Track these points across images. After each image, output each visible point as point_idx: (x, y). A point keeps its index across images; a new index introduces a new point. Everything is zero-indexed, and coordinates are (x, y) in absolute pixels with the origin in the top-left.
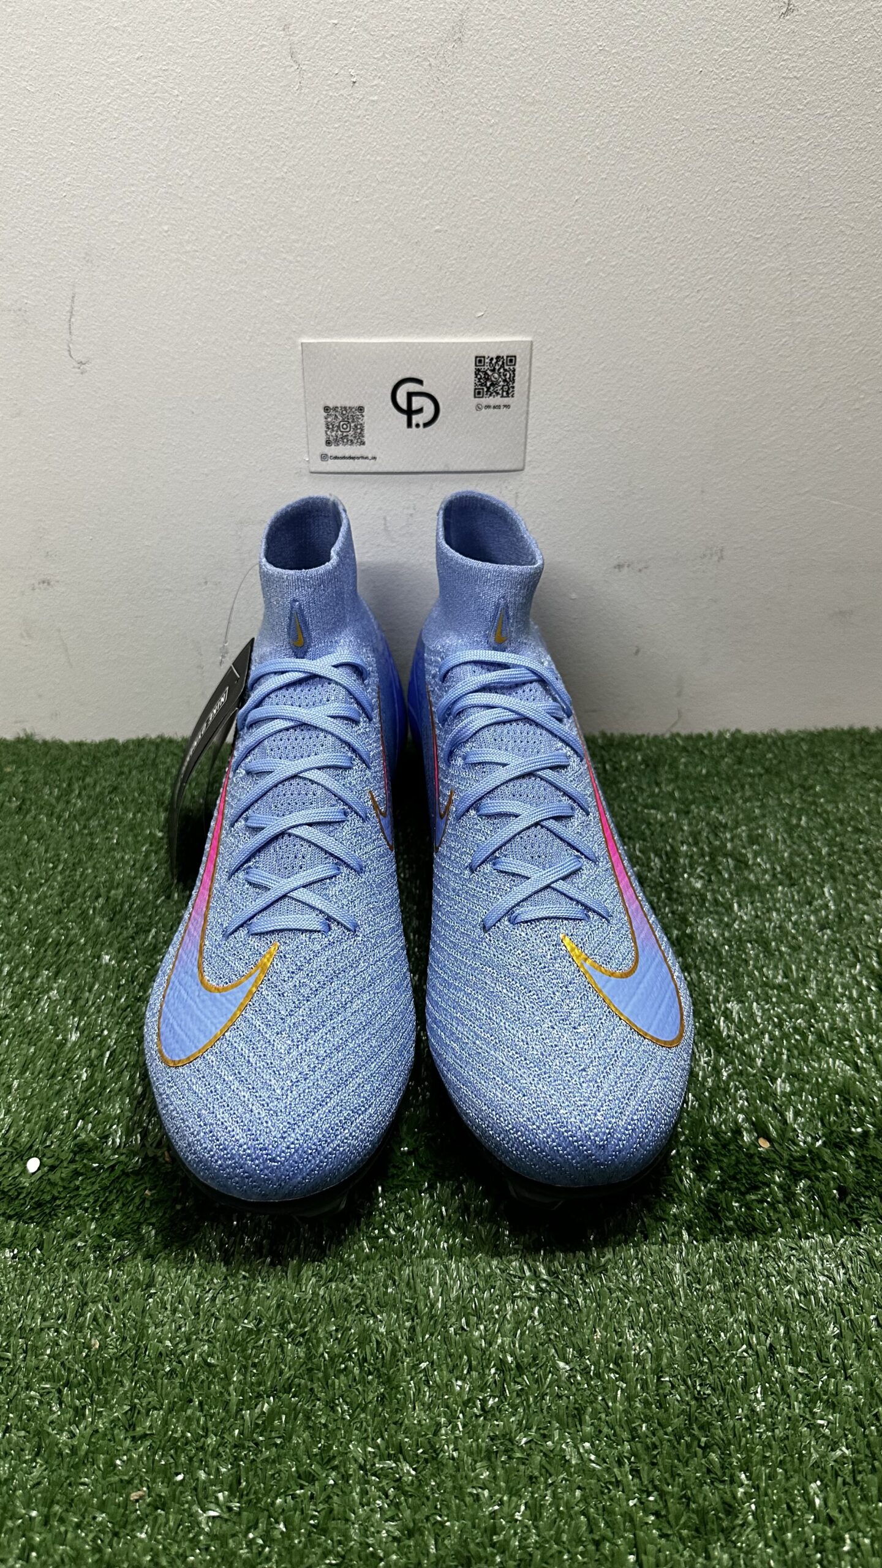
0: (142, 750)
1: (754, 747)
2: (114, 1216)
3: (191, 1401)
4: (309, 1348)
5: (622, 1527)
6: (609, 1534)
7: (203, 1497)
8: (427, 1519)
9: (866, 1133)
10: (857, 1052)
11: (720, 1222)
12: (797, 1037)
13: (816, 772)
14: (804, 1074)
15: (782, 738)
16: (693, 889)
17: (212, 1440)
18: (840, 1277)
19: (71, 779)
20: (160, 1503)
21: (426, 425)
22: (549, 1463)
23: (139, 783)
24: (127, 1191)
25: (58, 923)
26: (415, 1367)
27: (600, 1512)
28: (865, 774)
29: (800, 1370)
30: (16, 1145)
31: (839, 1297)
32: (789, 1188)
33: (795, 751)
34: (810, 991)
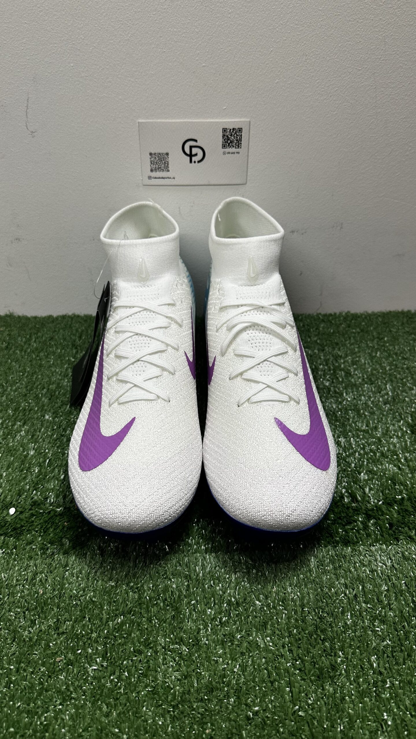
0: (65, 320)
1: (356, 320)
2: (50, 534)
3: (85, 617)
4: (140, 594)
5: (284, 675)
6: (277, 678)
7: (90, 660)
8: (193, 671)
9: (403, 498)
10: (400, 461)
11: (333, 538)
13: (385, 331)
14: (374, 471)
15: (369, 315)
16: (325, 386)
17: (94, 635)
18: (389, 564)
19: (31, 334)
20: (70, 663)
21: (199, 162)
22: (251, 646)
24: (56, 523)
25: (25, 400)
27: (274, 668)
28: (408, 332)
29: (369, 606)
30: (4, 502)
31: (388, 573)
32: (366, 523)
33: (376, 321)
34: (379, 434)
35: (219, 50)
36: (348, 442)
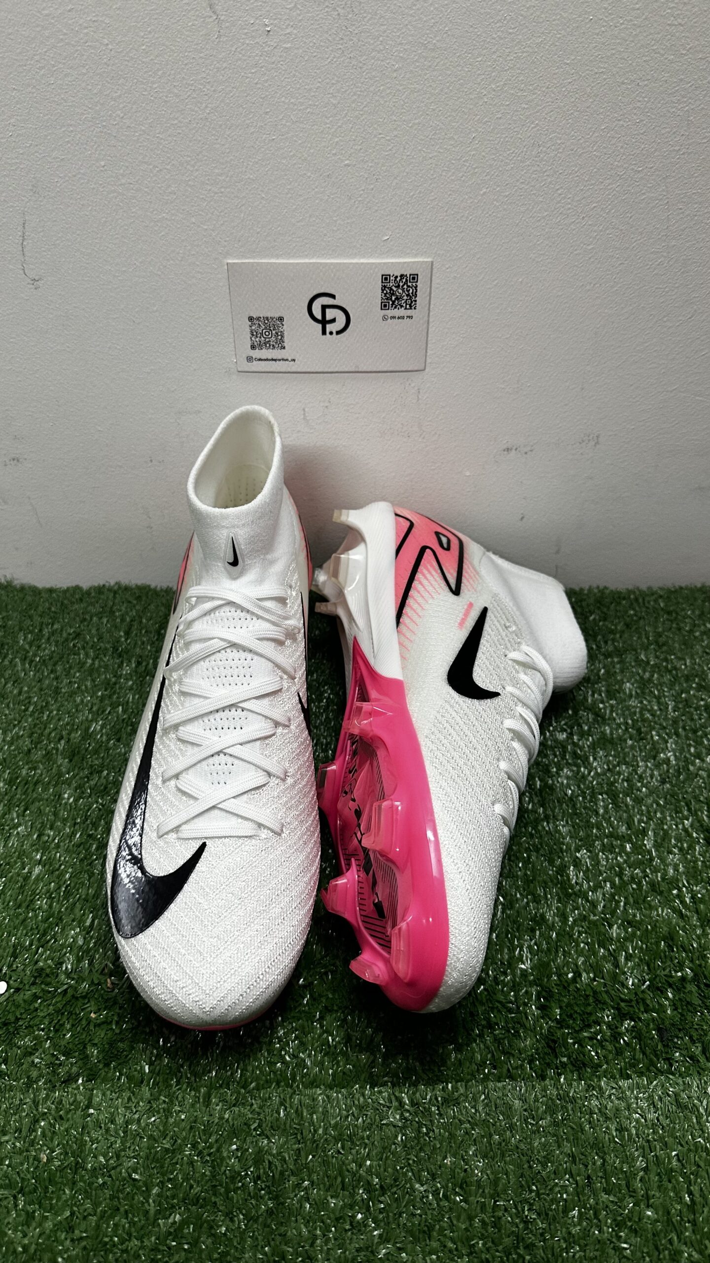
1: (618, 603)
2: (65, 1035)
3: (118, 1209)
9: (683, 979)
10: (683, 902)
14: (636, 921)
17: (134, 1244)
18: (651, 1115)
19: (42, 625)
21: (338, 333)
24: (76, 1014)
26: (298, 1186)
29: (611, 1198)
31: (648, 1134)
32: (617, 1028)
33: (654, 608)
34: (648, 844)
36: (593, 860)
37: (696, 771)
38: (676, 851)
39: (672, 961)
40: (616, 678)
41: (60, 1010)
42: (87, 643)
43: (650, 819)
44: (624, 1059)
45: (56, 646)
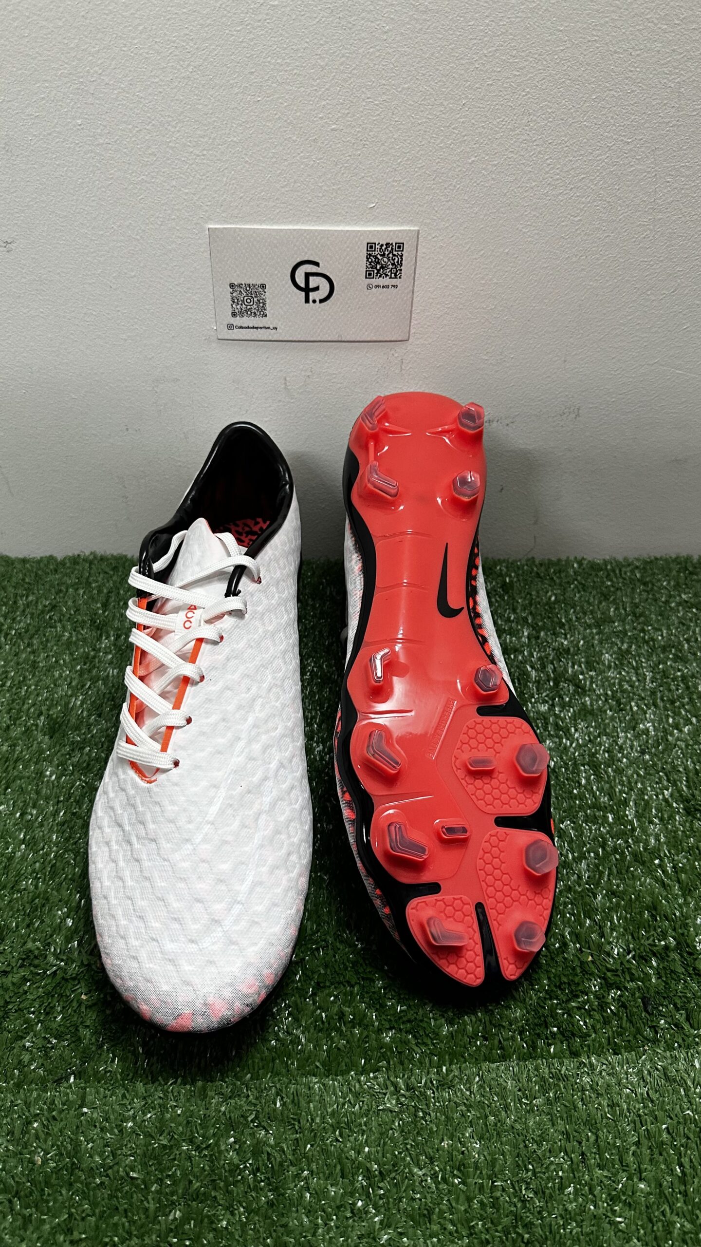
0: (77, 567)
1: (596, 574)
9: (666, 947)
10: (664, 871)
11: (547, 1028)
12: (618, 857)
14: (620, 892)
15: (620, 565)
16: (538, 712)
18: (641, 1090)
21: (321, 301)
23: (74, 602)
25: (6, 740)
28: (687, 602)
31: (639, 1109)
32: (604, 997)
33: (630, 578)
34: (630, 813)
35: (364, 100)
36: (577, 831)
37: (674, 742)
38: (656, 821)
39: (655, 930)
40: (595, 651)
41: (50, 993)
42: (64, 616)
43: (631, 789)
44: (612, 1028)
45: (32, 618)
